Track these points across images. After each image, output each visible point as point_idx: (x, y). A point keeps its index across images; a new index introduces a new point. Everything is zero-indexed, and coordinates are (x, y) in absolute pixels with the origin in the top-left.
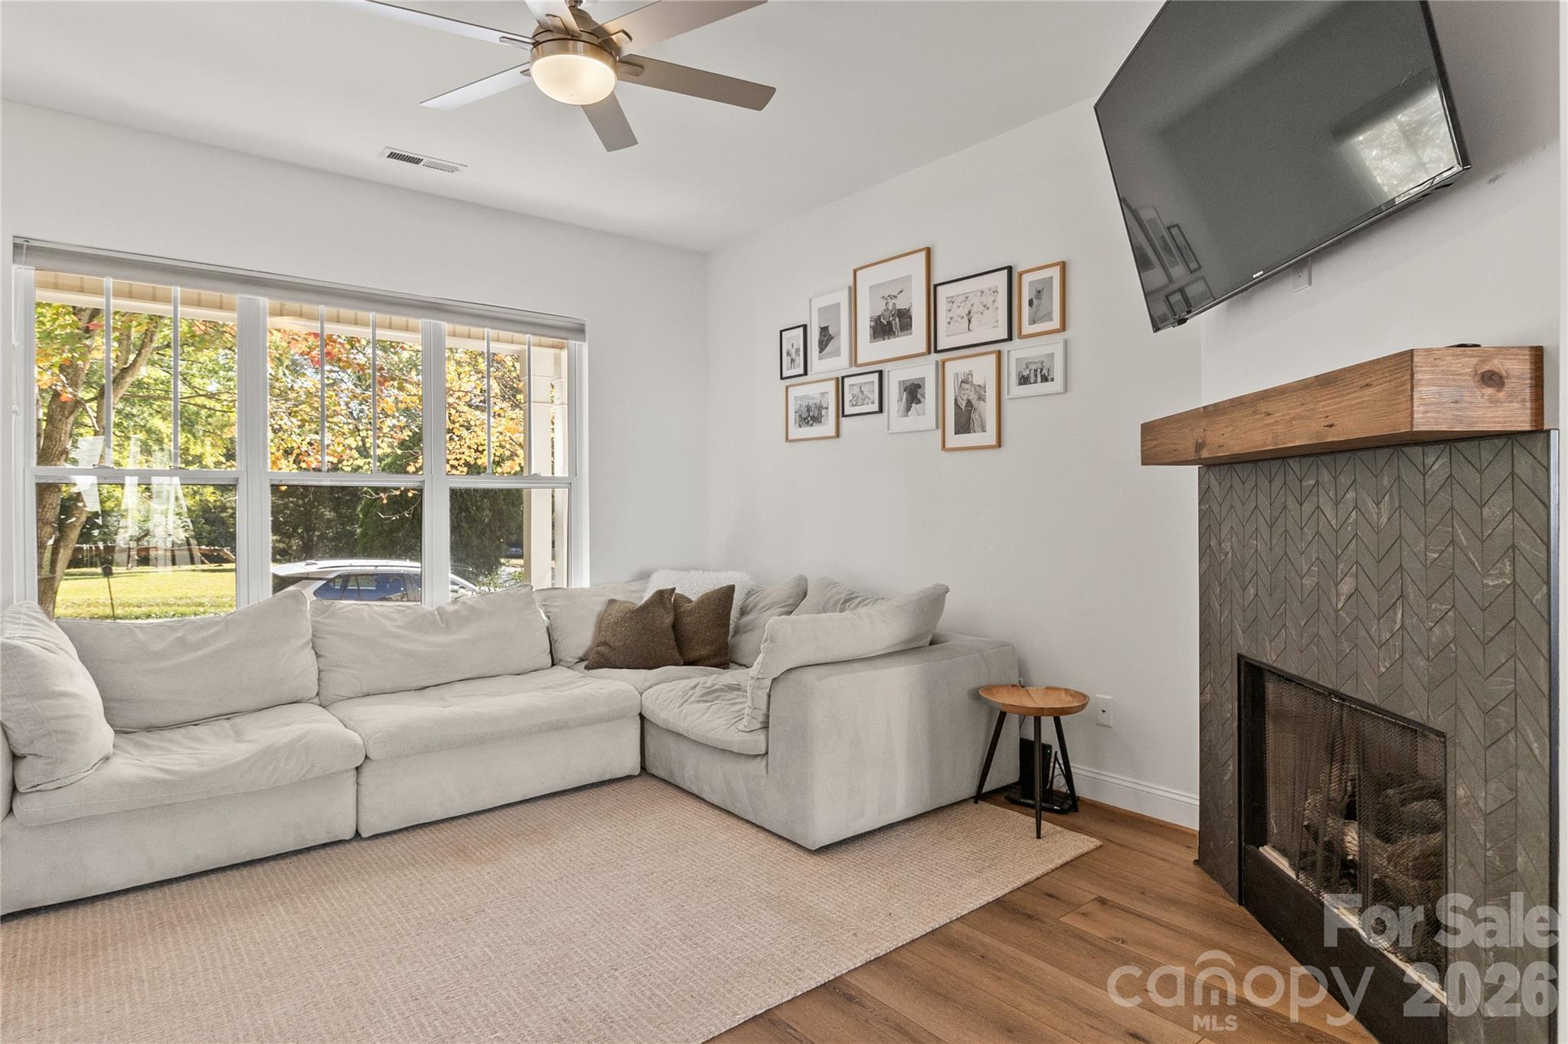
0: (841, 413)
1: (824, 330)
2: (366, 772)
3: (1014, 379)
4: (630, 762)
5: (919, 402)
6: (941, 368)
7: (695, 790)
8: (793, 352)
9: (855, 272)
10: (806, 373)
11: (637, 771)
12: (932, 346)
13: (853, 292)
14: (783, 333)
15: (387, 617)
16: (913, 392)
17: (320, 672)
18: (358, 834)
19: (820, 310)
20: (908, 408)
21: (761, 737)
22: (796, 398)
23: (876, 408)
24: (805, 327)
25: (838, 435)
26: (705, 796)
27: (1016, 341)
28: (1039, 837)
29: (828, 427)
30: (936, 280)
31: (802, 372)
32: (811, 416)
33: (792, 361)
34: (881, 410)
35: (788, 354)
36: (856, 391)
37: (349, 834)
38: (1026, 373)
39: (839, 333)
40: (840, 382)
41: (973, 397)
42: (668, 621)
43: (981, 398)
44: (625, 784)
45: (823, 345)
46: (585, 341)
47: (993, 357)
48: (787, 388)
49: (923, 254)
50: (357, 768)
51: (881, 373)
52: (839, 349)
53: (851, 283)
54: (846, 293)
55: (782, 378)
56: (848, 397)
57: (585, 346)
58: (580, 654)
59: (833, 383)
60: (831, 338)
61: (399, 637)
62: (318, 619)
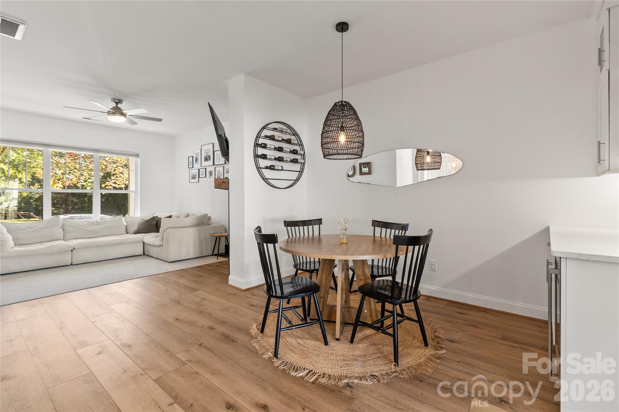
0: (199, 177)
1: (196, 158)
2: (74, 251)
3: (226, 172)
4: (141, 252)
5: (212, 175)
6: (215, 168)
7: (152, 256)
8: (191, 162)
9: (201, 146)
10: (193, 167)
11: (142, 254)
12: (214, 164)
13: (201, 150)
14: (189, 158)
15: (82, 222)
16: (211, 173)
17: (64, 234)
18: (72, 264)
19: (196, 153)
20: (210, 177)
21: (162, 242)
22: (191, 173)
23: (205, 176)
24: (193, 157)
25: (199, 182)
26: (154, 257)
27: (226, 164)
28: (217, 259)
29: (196, 180)
30: (214, 150)
31: (192, 167)
32: (194, 178)
33: (191, 164)
34: (206, 177)
35: (190, 163)
36: (202, 172)
37: (70, 264)
38: (227, 171)
39: (199, 159)
40: (199, 170)
41: (220, 175)
42: (154, 223)
43: (221, 175)
44: (139, 257)
45: (196, 161)
46: (139, 158)
47: (223, 167)
48: (189, 170)
49: (212, 144)
50: (72, 250)
51: (206, 168)
52: (199, 163)
53: (201, 148)
54: (200, 150)
55: (189, 168)
56: (200, 174)
57: (139, 159)
58: (134, 231)
59: (197, 170)
60: (197, 160)
61: (85, 226)
62: (64, 222)
